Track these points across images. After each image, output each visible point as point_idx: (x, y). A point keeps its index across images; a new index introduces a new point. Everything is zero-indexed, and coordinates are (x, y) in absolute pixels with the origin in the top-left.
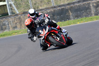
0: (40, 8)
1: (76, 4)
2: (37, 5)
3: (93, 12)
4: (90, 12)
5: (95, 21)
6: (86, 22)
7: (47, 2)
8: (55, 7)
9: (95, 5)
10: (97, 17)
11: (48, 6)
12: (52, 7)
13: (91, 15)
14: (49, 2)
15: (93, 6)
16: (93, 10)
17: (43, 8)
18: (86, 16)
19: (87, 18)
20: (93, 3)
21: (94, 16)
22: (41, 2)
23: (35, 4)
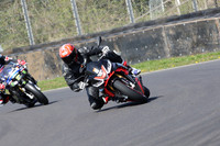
0: (51, 40)
1: (130, 32)
2: (44, 33)
3: (167, 49)
4: (162, 48)
5: (173, 68)
6: (152, 72)
7: (65, 27)
8: (83, 38)
9: (171, 32)
10: (177, 59)
11: (67, 37)
12: (77, 39)
13: (164, 55)
14: (70, 27)
15: (168, 35)
16: (168, 45)
17: (57, 40)
18: (152, 58)
19: (156, 62)
20: (168, 29)
21: (169, 59)
22: (53, 27)
23: (40, 31)
